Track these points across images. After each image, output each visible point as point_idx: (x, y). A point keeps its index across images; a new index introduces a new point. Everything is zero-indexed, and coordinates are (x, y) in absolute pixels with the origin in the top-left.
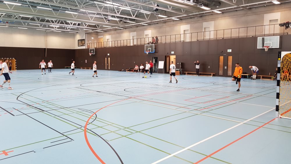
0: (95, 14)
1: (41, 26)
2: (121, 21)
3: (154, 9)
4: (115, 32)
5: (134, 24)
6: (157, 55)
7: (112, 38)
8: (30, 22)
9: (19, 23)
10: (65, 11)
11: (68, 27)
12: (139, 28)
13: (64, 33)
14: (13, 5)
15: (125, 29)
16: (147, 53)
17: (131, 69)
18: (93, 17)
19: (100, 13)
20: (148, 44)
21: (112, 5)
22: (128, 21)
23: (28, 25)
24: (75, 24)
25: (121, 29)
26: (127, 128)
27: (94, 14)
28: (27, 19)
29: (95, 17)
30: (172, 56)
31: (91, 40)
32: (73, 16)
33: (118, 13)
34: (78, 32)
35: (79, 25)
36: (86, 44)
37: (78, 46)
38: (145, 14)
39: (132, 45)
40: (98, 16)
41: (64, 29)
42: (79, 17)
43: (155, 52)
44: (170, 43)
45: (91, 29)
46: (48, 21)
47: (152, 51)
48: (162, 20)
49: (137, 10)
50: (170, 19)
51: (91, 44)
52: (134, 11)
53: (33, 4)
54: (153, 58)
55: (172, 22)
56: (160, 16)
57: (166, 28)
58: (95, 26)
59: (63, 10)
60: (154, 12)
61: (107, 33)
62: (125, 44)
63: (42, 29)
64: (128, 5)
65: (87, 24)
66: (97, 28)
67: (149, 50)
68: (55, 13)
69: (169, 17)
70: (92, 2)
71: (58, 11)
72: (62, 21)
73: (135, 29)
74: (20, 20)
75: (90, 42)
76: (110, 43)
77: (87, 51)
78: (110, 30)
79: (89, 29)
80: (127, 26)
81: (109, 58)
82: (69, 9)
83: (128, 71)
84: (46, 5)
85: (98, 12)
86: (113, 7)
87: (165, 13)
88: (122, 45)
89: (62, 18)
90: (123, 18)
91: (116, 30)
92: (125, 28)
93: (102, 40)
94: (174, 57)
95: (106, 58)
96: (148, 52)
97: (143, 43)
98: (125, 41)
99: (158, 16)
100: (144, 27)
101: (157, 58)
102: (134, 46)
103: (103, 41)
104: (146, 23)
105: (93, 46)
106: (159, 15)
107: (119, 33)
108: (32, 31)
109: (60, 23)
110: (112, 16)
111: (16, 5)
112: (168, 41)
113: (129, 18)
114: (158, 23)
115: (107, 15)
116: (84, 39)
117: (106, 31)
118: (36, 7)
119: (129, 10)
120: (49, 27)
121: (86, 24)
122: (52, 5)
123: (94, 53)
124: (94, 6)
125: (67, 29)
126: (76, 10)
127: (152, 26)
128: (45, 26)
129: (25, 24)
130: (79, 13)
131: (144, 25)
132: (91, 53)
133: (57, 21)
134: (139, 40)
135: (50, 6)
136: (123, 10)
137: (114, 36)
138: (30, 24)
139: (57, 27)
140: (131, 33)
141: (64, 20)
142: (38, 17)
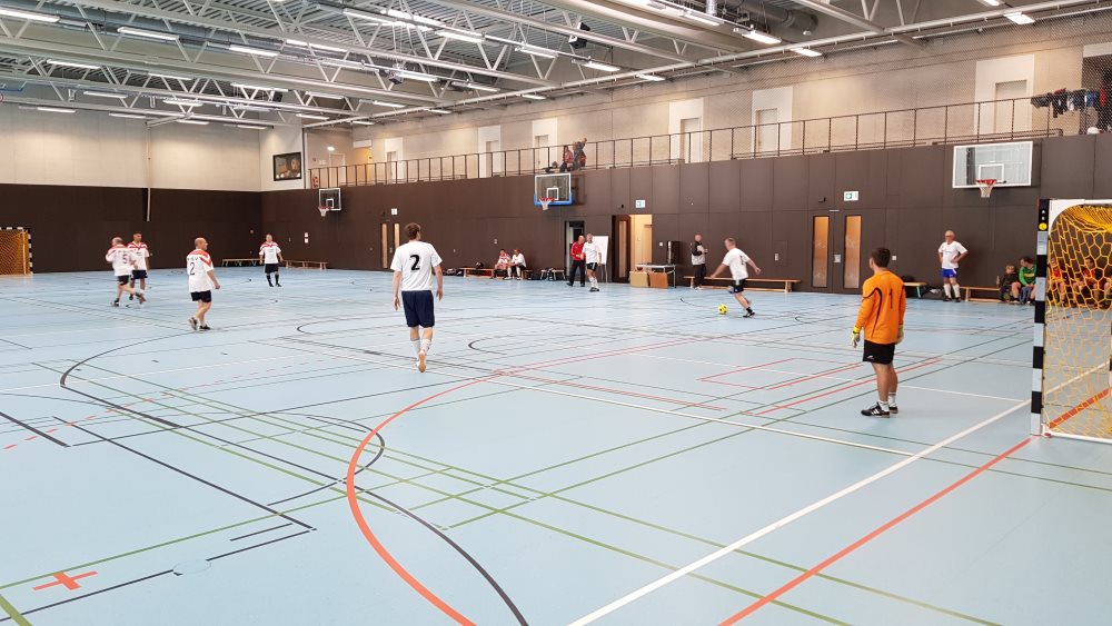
0: (342, 58)
1: (129, 101)
2: (443, 82)
3: (571, 40)
4: (420, 125)
5: (490, 97)
6: (580, 214)
7: (406, 148)
8: (87, 87)
9: (44, 92)
10: (230, 44)
11: (237, 107)
12: (510, 110)
13: (219, 130)
14: (20, 22)
15: (456, 115)
16: (545, 205)
17: (482, 265)
18: (336, 68)
19: (359, 51)
20: (548, 170)
21: (412, 22)
22: (470, 86)
23: (79, 96)
24: (261, 96)
25: (440, 115)
26: (506, 482)
27: (340, 56)
28: (74, 74)
29: (342, 69)
30: (638, 216)
31: (326, 155)
32: (258, 64)
33: (434, 53)
34: (272, 127)
35: (278, 97)
36: (307, 171)
37: (275, 179)
38: (536, 57)
39: (483, 175)
40: (356, 65)
41: (220, 114)
42: (280, 68)
43: (576, 202)
44: (631, 170)
45: (325, 114)
46: (156, 83)
47: (564, 200)
48: (600, 83)
49: (505, 43)
50: (631, 78)
51: (324, 173)
52: (497, 45)
53: (100, 19)
54: (568, 225)
55: (637, 89)
56: (591, 65)
57: (614, 110)
58: (341, 104)
59: (223, 43)
60: (571, 52)
61: (389, 127)
62: (459, 172)
63: (133, 112)
64: (470, 25)
65: (312, 94)
66: (348, 108)
67: (553, 194)
68: (187, 52)
69: (624, 69)
70: (334, 12)
71: (202, 43)
72: (211, 83)
73: (496, 113)
74: (45, 79)
75: (322, 163)
76: (401, 166)
77: (310, 198)
78: (401, 118)
79: (318, 114)
80: (463, 102)
81: (397, 226)
82: (243, 38)
83: (472, 273)
84: (152, 21)
85: (355, 50)
86: (414, 33)
87: (609, 55)
88: (448, 175)
89: (215, 72)
90: (451, 71)
91: (421, 117)
92: (458, 111)
93: (366, 157)
94: (648, 219)
95: (384, 226)
96: (549, 202)
97: (527, 168)
98: (460, 162)
99: (584, 68)
100: (531, 108)
101: (582, 224)
102: (495, 179)
103: (370, 161)
104: (538, 94)
105: (333, 181)
106: (587, 61)
107: (433, 130)
108: (92, 121)
109: (205, 92)
110: (410, 66)
111: (34, 23)
112: (622, 161)
113: (472, 74)
114: (582, 92)
115: (391, 62)
116: (299, 153)
117: (382, 123)
118: (115, 30)
119: (475, 46)
120: (160, 105)
121: (308, 96)
122: (175, 20)
123: (336, 207)
124: (340, 26)
125: (229, 114)
126: (269, 43)
127: (561, 103)
128: (143, 103)
129: (66, 97)
130: (281, 52)
131: (530, 101)
132: (324, 206)
133: (193, 81)
134: (512, 157)
135: (167, 24)
136: (451, 44)
137: (413, 139)
138: (86, 93)
139: (193, 104)
140: (480, 129)
141: (221, 79)
142: (119, 66)
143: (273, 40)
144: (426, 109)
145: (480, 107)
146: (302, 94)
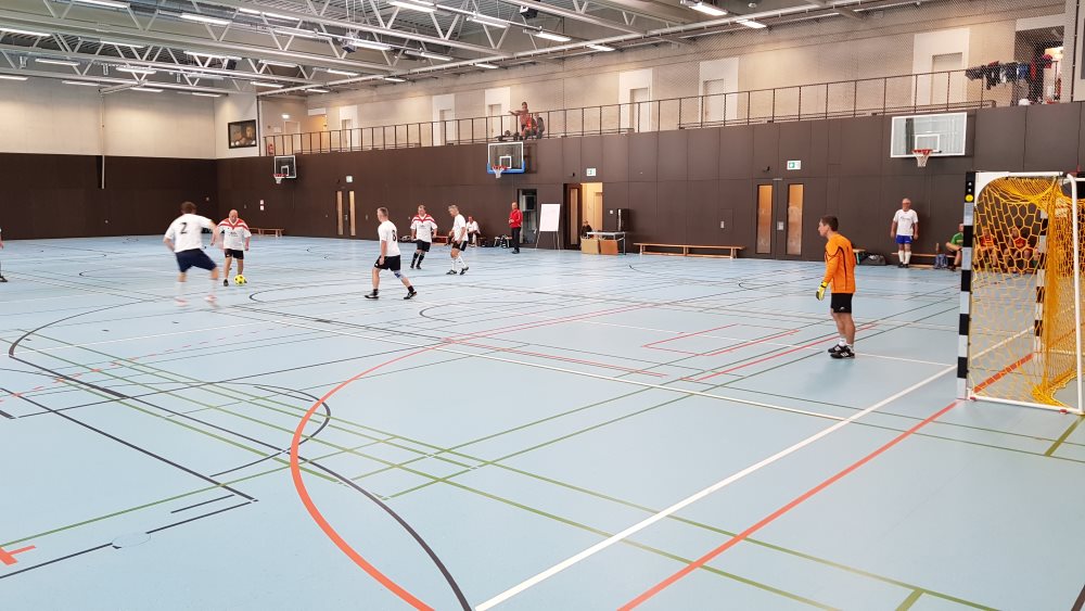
0: (295, 26)
1: (81, 68)
2: (396, 51)
3: (522, 10)
4: (375, 94)
5: (444, 66)
6: (532, 182)
7: (361, 116)
8: (38, 54)
10: (181, 12)
11: (191, 75)
12: (463, 80)
13: (172, 98)
15: (410, 84)
16: (498, 173)
18: (290, 36)
19: (312, 20)
20: (501, 139)
22: (423, 55)
23: (31, 64)
24: (215, 64)
25: (395, 83)
27: (293, 24)
28: (26, 41)
29: (295, 37)
30: (589, 185)
31: (280, 123)
33: (386, 22)
34: (227, 94)
35: (232, 65)
36: (262, 139)
37: (230, 147)
38: (488, 27)
39: (438, 142)
41: (175, 82)
42: (233, 36)
43: (527, 171)
44: (582, 139)
45: (279, 82)
46: (109, 51)
47: (517, 168)
48: (552, 52)
49: (457, 13)
50: (582, 48)
51: (278, 140)
52: (448, 14)
54: (521, 193)
55: (588, 59)
56: (542, 35)
57: (568, 81)
58: (295, 72)
59: (174, 11)
60: (522, 21)
61: (343, 96)
62: (414, 140)
63: (85, 79)
65: (266, 63)
66: (302, 76)
67: (505, 163)
68: (138, 20)
69: (575, 39)
71: (152, 10)
72: (165, 50)
73: (449, 82)
75: (277, 130)
76: (356, 134)
77: (265, 165)
78: (354, 87)
79: (272, 81)
80: (417, 70)
81: (352, 193)
82: (194, 5)
85: (307, 19)
86: (366, 2)
87: (561, 25)
88: (402, 143)
89: (169, 40)
90: (404, 40)
91: (375, 85)
92: (412, 79)
93: (321, 125)
94: (598, 187)
95: (340, 194)
96: (502, 170)
97: (480, 136)
98: (414, 129)
99: (534, 37)
100: (484, 77)
101: (534, 192)
102: (448, 147)
103: (325, 129)
104: (490, 63)
105: (289, 148)
106: (538, 31)
107: (387, 98)
108: (45, 88)
109: (158, 60)
110: (363, 35)
112: (574, 130)
113: (425, 43)
114: (534, 62)
115: (343, 31)
116: (254, 121)
117: (336, 91)
119: (428, 15)
120: (113, 73)
121: (262, 64)
123: (292, 174)
125: (184, 81)
126: (220, 11)
127: (514, 73)
128: (96, 70)
129: (18, 63)
130: (234, 20)
131: (482, 70)
132: (279, 173)
133: (146, 49)
134: (466, 125)
136: (403, 13)
137: (368, 107)
138: (38, 60)
139: (146, 72)
140: (434, 98)
141: (174, 47)
142: (71, 34)
143: (226, 9)
144: (380, 77)
145: (434, 76)
146: (256, 62)
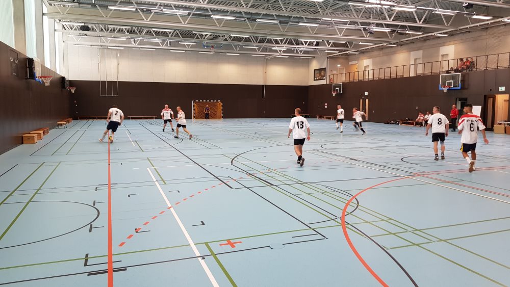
0: (346, 24)
1: (259, 49)
2: (393, 31)
3: (464, 5)
4: (381, 53)
5: (418, 37)
6: (465, 94)
7: (374, 64)
8: (244, 44)
9: (229, 47)
10: (299, 22)
11: (300, 49)
12: (428, 42)
13: (293, 60)
14: (222, 20)
15: (399, 47)
16: (445, 90)
17: (409, 120)
18: (344, 29)
19: (354, 20)
20: (448, 72)
21: (380, 4)
22: (407, 32)
23: (241, 49)
24: (311, 44)
25: (392, 47)
28: (240, 39)
29: (346, 29)
30: (499, 95)
31: (336, 68)
32: (310, 30)
33: (390, 18)
34: (314, 57)
35: (318, 44)
36: (328, 76)
37: (314, 80)
38: (444, 15)
39: (412, 75)
40: (353, 27)
41: (294, 53)
42: (319, 31)
43: (463, 88)
44: (497, 71)
45: (337, 50)
46: (269, 41)
47: (456, 87)
48: (480, 25)
49: (427, 10)
50: (499, 21)
51: (335, 76)
52: (423, 11)
53: (250, 16)
54: (458, 100)
55: (503, 27)
56: (475, 17)
57: (489, 40)
58: (345, 45)
59: (296, 22)
60: (464, 11)
61: (366, 54)
62: (400, 74)
63: (261, 54)
64: (409, 2)
65: (332, 42)
66: (347, 47)
67: (450, 84)
68: (282, 27)
69: (495, 17)
70: (344, 3)
71: (287, 23)
72: (291, 39)
73: (419, 44)
74: (229, 42)
75: (335, 72)
76: (371, 72)
77: (329, 88)
78: (372, 49)
79: (334, 50)
80: (404, 40)
81: (367, 100)
82: (304, 19)
83: (404, 123)
84: (269, 15)
85: (352, 20)
86: (381, 9)
87: (485, 10)
88: (394, 75)
89: (292, 35)
90: (398, 25)
91: (382, 48)
92: (401, 44)
93: (355, 69)
94: (506, 97)
95: (361, 100)
96: (447, 88)
97: (436, 70)
98: (400, 69)
99: (471, 19)
100: (439, 41)
101: (466, 99)
102: (418, 78)
104: (444, 33)
105: (339, 80)
106: (473, 15)
107: (387, 55)
108: (246, 58)
109: (288, 44)
110: (378, 25)
111: (227, 20)
112: (492, 66)
113: (409, 26)
114: (469, 31)
115: (369, 24)
116: (325, 68)
117: (363, 52)
118: (255, 20)
119: (412, 12)
120: (271, 50)
121: (331, 42)
122: (278, 14)
123: (340, 92)
124: (347, 10)
125: (297, 52)
126: (314, 21)
127: (457, 37)
128: (264, 50)
129: (236, 48)
130: (320, 24)
131: (439, 37)
132: (334, 91)
133: (284, 39)
134: (428, 66)
135: (275, 16)
136: (399, 12)
137: (377, 59)
138: (244, 47)
139: (283, 49)
140: (412, 53)
141: (294, 38)
142: (256, 35)
143: (317, 19)
144: (384, 44)
145: (413, 42)
146: (328, 42)
